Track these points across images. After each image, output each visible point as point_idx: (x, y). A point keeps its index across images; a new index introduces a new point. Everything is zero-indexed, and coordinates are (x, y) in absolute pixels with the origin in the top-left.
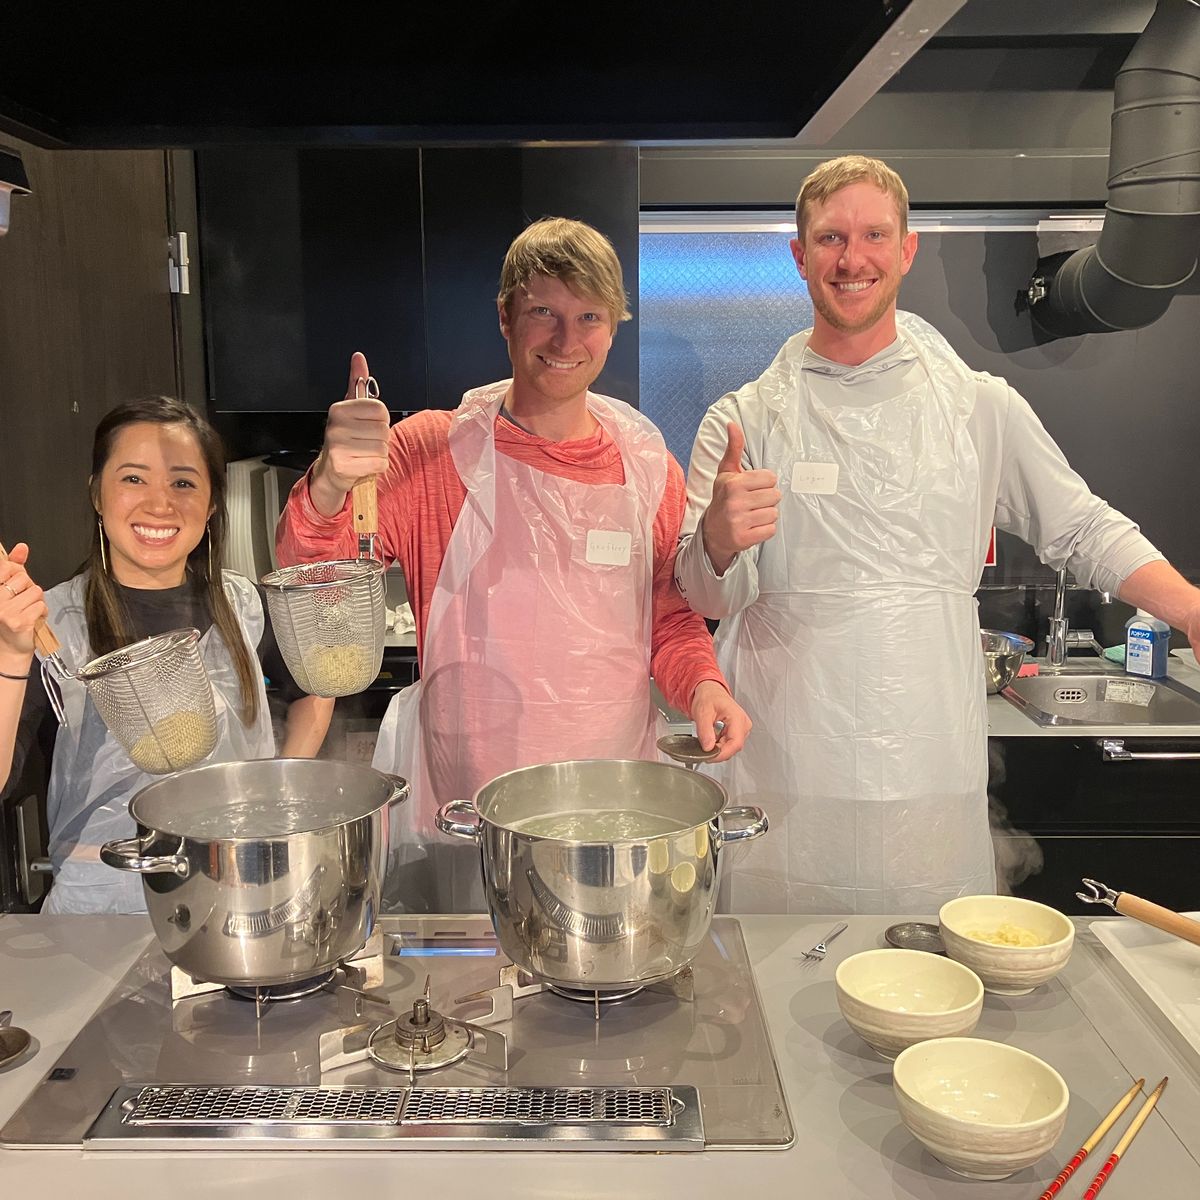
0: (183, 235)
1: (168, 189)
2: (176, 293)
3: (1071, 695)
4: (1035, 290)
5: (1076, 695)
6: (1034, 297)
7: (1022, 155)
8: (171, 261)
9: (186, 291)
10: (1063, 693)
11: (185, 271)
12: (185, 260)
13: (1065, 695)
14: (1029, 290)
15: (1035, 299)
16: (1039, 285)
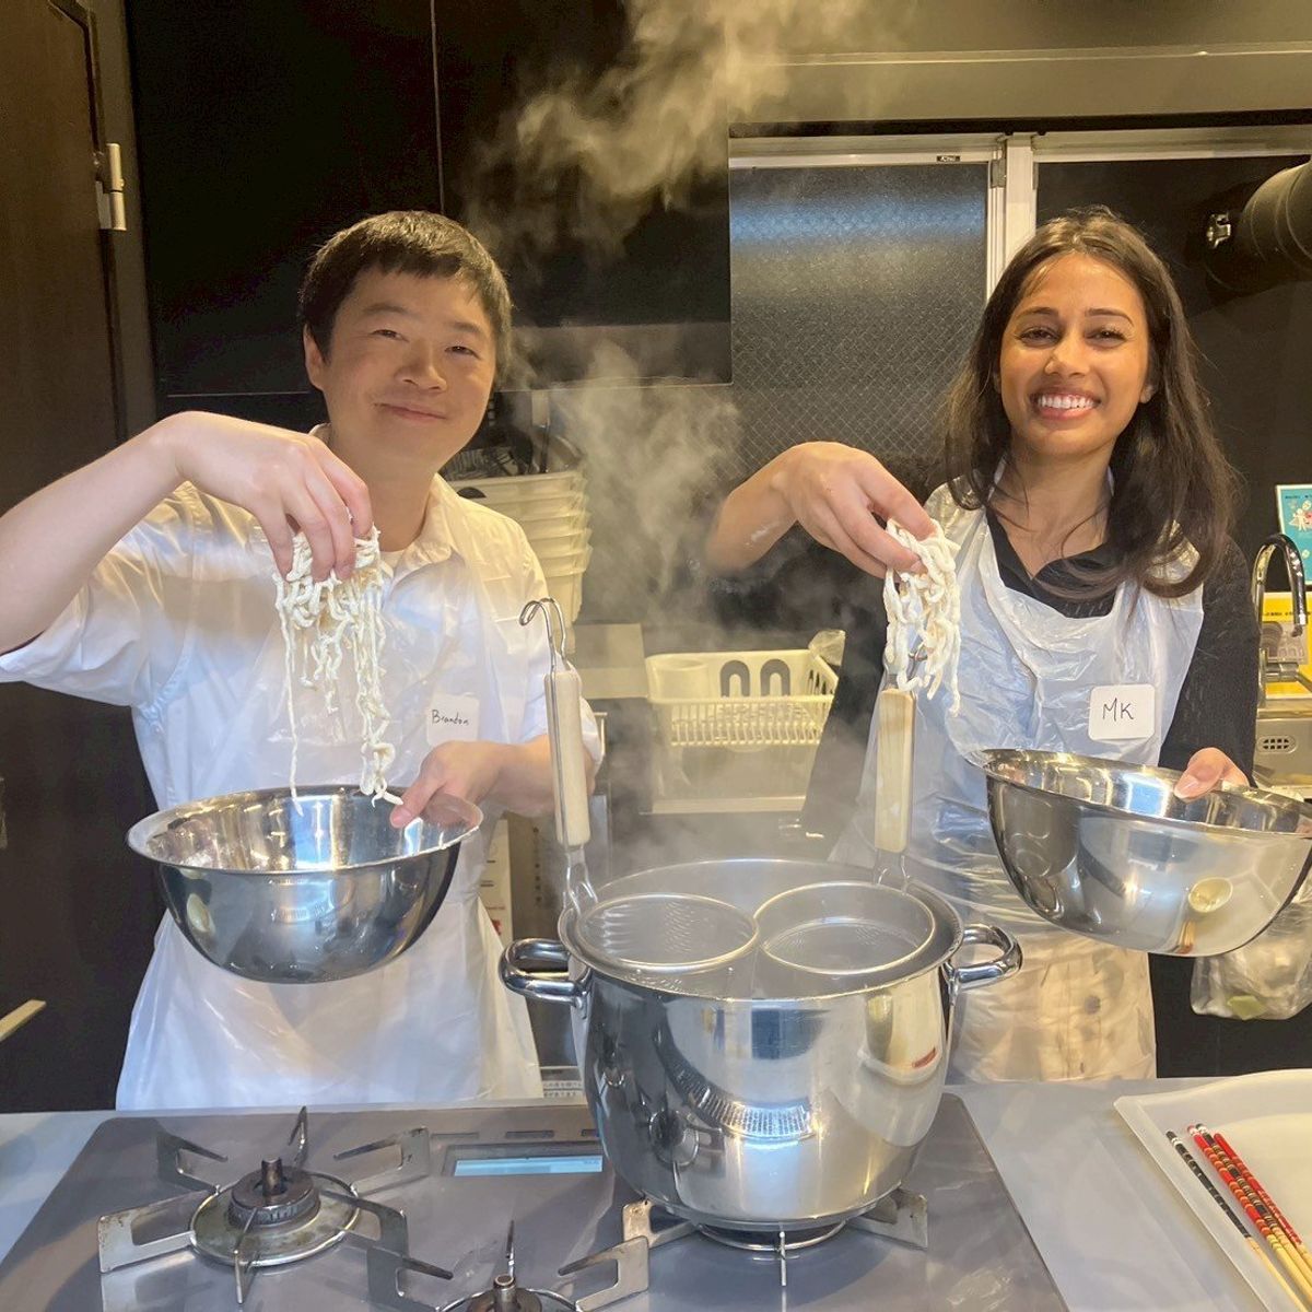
0: (115, 148)
1: (92, 86)
2: (107, 230)
3: (1276, 744)
4: (1216, 230)
5: (1282, 744)
6: (1215, 238)
7: (1203, 53)
8: (99, 185)
9: (121, 226)
10: (1267, 741)
11: (119, 198)
12: (118, 182)
13: (1269, 744)
14: (1207, 230)
15: (1217, 242)
16: (1222, 223)
